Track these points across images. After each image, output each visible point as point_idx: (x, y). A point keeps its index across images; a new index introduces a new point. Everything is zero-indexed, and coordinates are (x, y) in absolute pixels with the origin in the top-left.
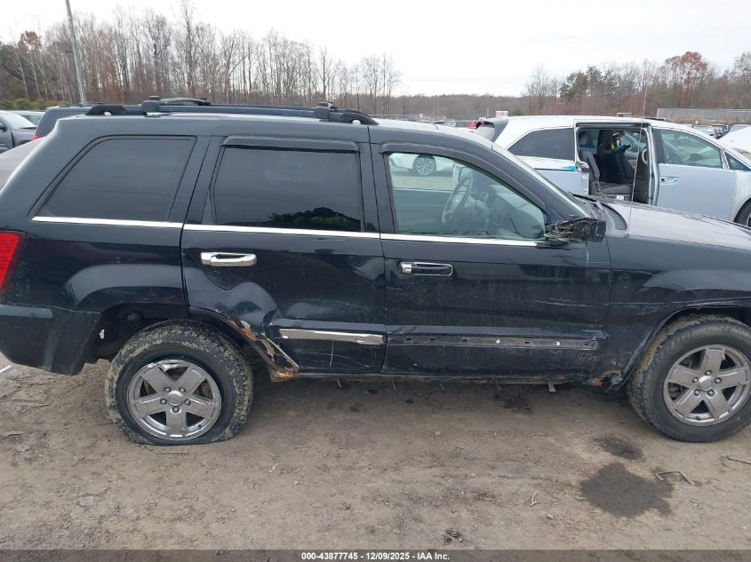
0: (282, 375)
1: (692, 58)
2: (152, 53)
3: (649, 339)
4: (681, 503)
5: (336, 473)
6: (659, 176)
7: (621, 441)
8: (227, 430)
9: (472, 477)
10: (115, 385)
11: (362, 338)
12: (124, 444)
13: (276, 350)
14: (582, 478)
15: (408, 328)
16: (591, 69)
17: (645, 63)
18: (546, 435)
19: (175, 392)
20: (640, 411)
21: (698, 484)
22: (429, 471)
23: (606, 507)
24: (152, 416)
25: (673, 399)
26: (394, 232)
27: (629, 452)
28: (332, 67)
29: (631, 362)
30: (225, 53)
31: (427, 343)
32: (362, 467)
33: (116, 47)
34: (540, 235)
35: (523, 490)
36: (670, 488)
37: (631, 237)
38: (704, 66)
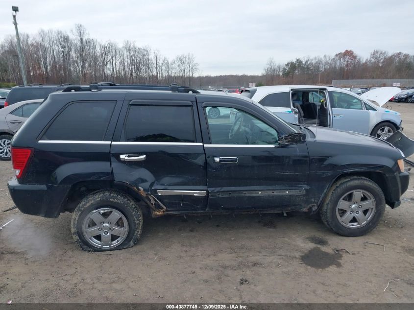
0: (158, 213)
1: (349, 53)
2: (61, 56)
3: (328, 188)
4: (346, 262)
5: (186, 258)
6: (332, 114)
7: (318, 238)
8: (131, 242)
9: (250, 257)
10: (76, 222)
11: (196, 193)
12: (80, 252)
13: (155, 201)
14: (301, 254)
15: (218, 189)
16: (297, 60)
17: (325, 57)
18: (284, 237)
19: (106, 224)
20: (326, 223)
21: (354, 254)
22: (230, 255)
23: (312, 265)
24: (94, 237)
25: (341, 216)
26: (210, 143)
27: (322, 242)
28: (161, 61)
29: (321, 199)
30: (102, 55)
31: (227, 196)
32: (198, 256)
33: (41, 53)
34: (275, 142)
35: (274, 260)
36: (341, 256)
37: (317, 141)
38: (355, 57)
